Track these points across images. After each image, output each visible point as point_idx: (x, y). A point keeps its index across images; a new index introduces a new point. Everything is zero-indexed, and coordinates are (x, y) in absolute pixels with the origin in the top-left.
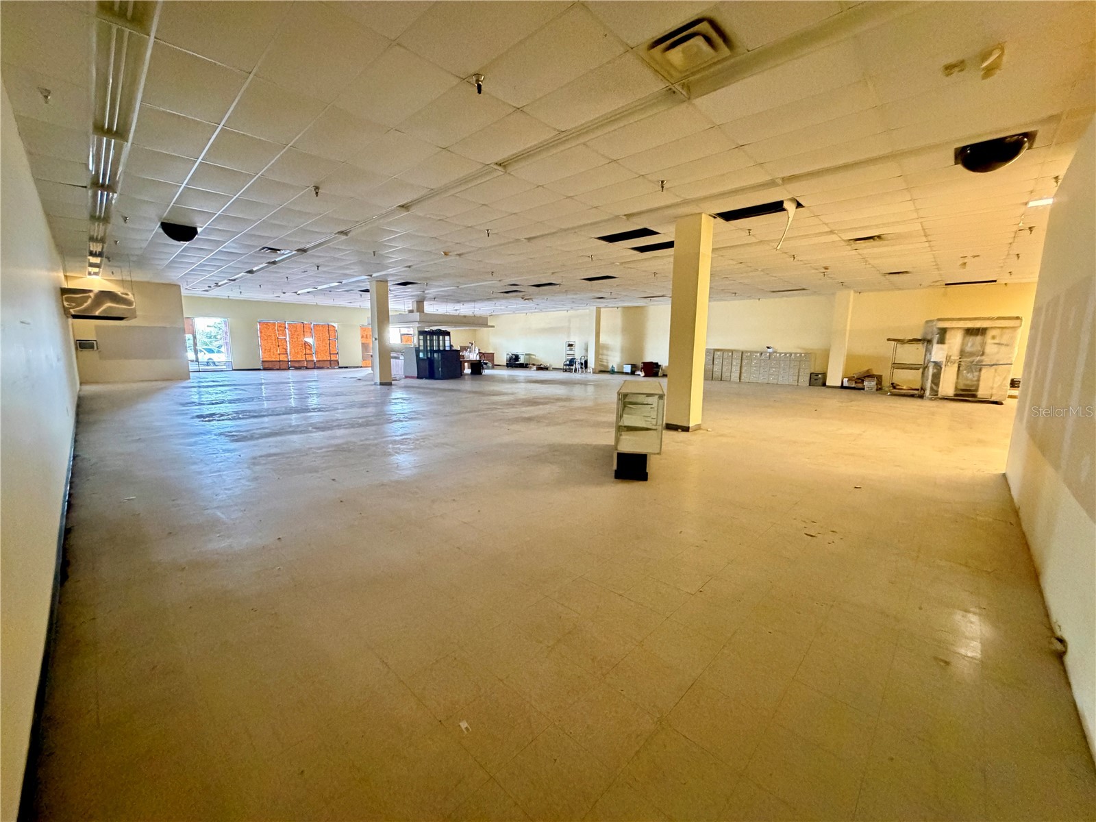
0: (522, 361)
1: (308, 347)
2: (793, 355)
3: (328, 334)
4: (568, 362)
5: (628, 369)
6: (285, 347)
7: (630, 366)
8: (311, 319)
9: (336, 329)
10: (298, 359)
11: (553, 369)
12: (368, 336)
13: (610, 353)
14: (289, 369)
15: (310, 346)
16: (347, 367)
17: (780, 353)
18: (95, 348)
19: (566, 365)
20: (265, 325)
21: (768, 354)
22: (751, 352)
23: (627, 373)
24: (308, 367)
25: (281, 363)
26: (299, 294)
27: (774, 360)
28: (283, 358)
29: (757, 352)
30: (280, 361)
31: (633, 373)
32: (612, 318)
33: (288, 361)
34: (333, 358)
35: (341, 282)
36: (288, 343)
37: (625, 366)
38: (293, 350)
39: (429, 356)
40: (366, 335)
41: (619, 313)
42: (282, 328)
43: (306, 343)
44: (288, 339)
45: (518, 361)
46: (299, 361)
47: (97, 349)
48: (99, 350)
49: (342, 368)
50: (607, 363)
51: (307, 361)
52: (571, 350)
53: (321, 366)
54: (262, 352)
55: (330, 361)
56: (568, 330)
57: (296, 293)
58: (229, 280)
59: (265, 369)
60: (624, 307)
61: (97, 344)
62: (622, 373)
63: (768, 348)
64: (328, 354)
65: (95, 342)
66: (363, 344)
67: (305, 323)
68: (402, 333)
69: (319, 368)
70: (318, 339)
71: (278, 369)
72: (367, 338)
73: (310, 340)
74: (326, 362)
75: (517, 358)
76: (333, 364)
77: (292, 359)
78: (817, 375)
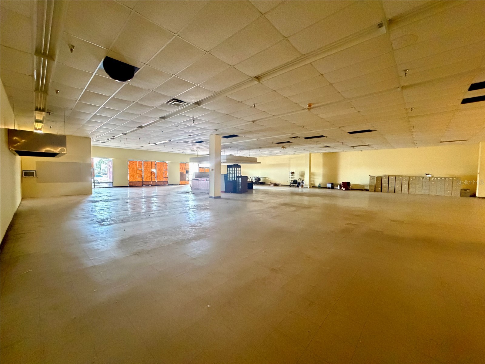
0: (261, 181)
1: (153, 174)
2: (447, 179)
3: (163, 166)
4: (292, 182)
5: (330, 185)
6: (141, 174)
7: (331, 184)
8: (155, 159)
9: (168, 164)
10: (148, 181)
11: (281, 185)
12: (183, 168)
13: (315, 177)
14: (143, 186)
15: (154, 173)
16: (172, 185)
17: (437, 178)
18: (35, 176)
19: (291, 183)
20: (132, 162)
21: (428, 178)
22: (415, 177)
23: (329, 188)
24: (153, 185)
25: (139, 183)
26: (157, 145)
27: (433, 182)
28: (140, 180)
29: (420, 177)
30: (138, 182)
31: (332, 188)
32: (318, 159)
33: (143, 182)
34: (165, 180)
35: (171, 140)
36: (143, 172)
37: (327, 184)
38: (145, 176)
39: (235, 180)
40: (182, 168)
41: (321, 155)
42: (141, 164)
43: (152, 172)
44: (143, 170)
45: (260, 181)
46: (148, 182)
47: (36, 176)
48: (37, 177)
49: (170, 185)
50: (314, 182)
51: (152, 182)
52: (293, 175)
53: (159, 184)
54: (129, 177)
55: (164, 181)
56: (288, 165)
57: (155, 144)
58: (123, 134)
59: (130, 186)
60: (325, 153)
61: (36, 173)
62: (326, 188)
63: (426, 174)
64: (163, 178)
65: (35, 172)
66: (181, 173)
67: (152, 161)
68: (199, 166)
69: (158, 185)
70: (158, 170)
71: (137, 186)
72: (182, 169)
73: (154, 170)
74: (162, 182)
75: (259, 179)
76: (165, 183)
77: (145, 181)
78: (466, 190)
